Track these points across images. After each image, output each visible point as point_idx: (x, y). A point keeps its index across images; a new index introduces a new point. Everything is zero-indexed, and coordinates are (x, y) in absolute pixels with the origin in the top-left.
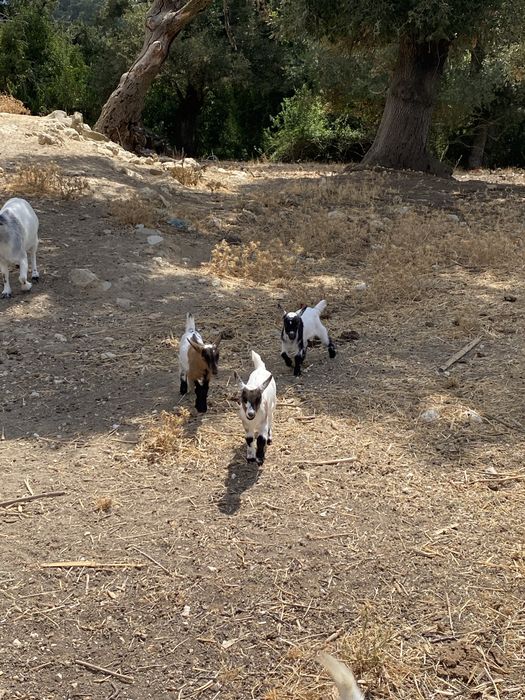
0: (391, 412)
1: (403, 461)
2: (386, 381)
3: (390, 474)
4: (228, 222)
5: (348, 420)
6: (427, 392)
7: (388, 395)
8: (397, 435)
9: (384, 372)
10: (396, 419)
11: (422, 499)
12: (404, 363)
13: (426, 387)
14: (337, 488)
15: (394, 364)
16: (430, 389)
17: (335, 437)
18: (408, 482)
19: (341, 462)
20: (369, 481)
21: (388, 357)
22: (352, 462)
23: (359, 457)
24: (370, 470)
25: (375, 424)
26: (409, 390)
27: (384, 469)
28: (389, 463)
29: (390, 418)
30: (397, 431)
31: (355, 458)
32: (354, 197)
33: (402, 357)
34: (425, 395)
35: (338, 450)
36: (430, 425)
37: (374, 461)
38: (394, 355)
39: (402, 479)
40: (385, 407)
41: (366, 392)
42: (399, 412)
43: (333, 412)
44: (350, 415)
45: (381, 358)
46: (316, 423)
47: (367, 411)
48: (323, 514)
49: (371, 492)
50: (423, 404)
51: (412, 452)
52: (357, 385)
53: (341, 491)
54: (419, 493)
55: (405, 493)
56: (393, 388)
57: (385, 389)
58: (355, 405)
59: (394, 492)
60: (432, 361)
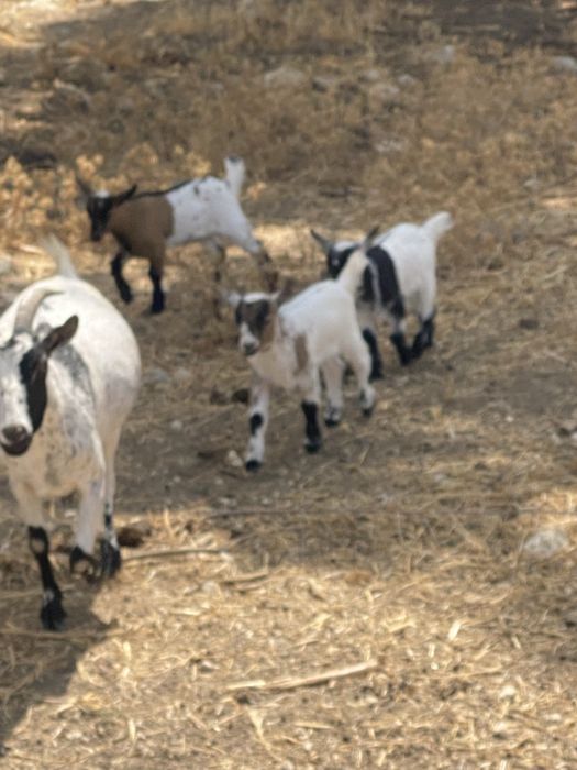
0: (451, 544)
1: (486, 659)
2: (434, 469)
3: (460, 695)
4: (20, 115)
5: (349, 574)
6: (535, 486)
7: (443, 502)
8: (472, 598)
9: (427, 449)
10: (465, 560)
11: (542, 747)
12: (470, 423)
13: (532, 476)
14: (333, 743)
15: (452, 426)
16: (542, 477)
17: (322, 618)
18: (505, 708)
19: (340, 679)
20: (409, 720)
21: (435, 410)
22: (364, 674)
23: (382, 661)
24: (411, 691)
25: (416, 579)
26: (491, 486)
27: (444, 683)
28: (456, 669)
29: (449, 559)
30: (470, 588)
31: (373, 663)
32: (325, 31)
33: (468, 408)
34: (529, 495)
35: (332, 650)
36: (548, 566)
37: (418, 666)
38: (449, 406)
39: (489, 703)
40: (438, 534)
41: (387, 500)
42: (471, 540)
43: (312, 558)
44: (354, 561)
45: (420, 415)
46: (272, 586)
47: (395, 548)
49: (418, 741)
50: (525, 518)
51: (508, 635)
52: (365, 487)
53: (344, 748)
54: (530, 734)
55: (499, 737)
56: (453, 484)
57: (434, 488)
58: (364, 536)
59: (471, 737)
60: (541, 411)
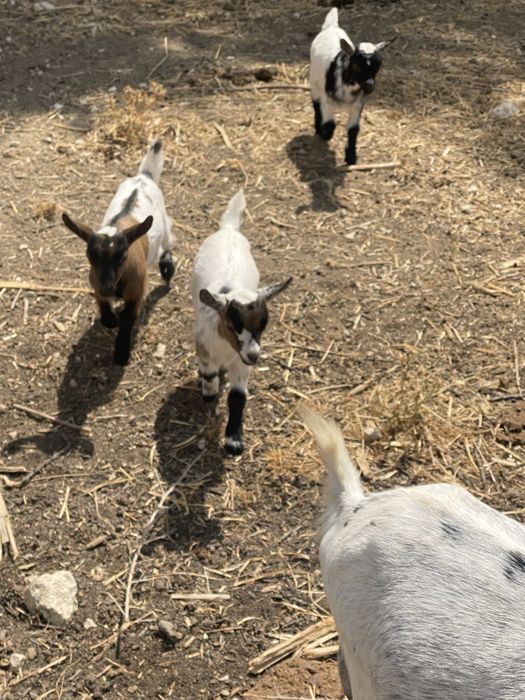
0: (450, 103)
1: (465, 169)
2: (446, 60)
3: (446, 187)
5: (389, 112)
6: (503, 77)
7: (448, 79)
8: (458, 135)
9: (443, 47)
10: (457, 113)
11: (489, 221)
12: (470, 36)
13: (503, 71)
14: (370, 203)
15: (459, 36)
16: (508, 73)
17: (371, 135)
18: (470, 197)
19: (378, 169)
20: (415, 196)
21: (451, 26)
22: (392, 168)
23: (403, 162)
24: (418, 181)
25: (428, 120)
26: (478, 74)
27: (437, 179)
28: (445, 173)
29: (449, 112)
30: (458, 129)
31: (398, 163)
33: (470, 27)
34: (500, 82)
35: (375, 152)
36: (505, 123)
37: (423, 168)
38: (459, 24)
39: (461, 193)
40: (444, 97)
41: (416, 73)
42: (462, 102)
44: (392, 106)
45: (441, 28)
47: (417, 101)
48: (350, 236)
49: (418, 208)
50: (495, 95)
51: (477, 158)
52: (404, 64)
53: (376, 206)
54: (484, 213)
55: (465, 212)
56: (455, 70)
57: (444, 71)
58: (400, 92)
59: (449, 210)
60: (513, 35)
